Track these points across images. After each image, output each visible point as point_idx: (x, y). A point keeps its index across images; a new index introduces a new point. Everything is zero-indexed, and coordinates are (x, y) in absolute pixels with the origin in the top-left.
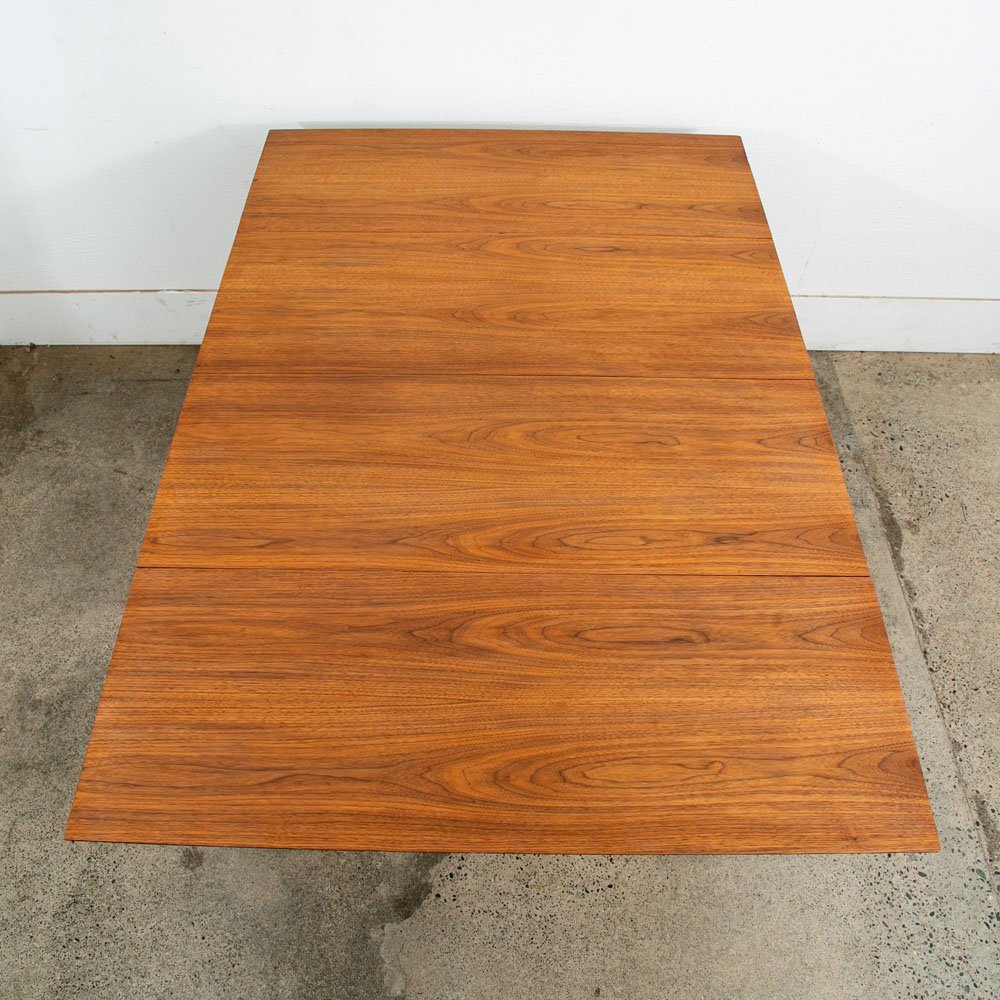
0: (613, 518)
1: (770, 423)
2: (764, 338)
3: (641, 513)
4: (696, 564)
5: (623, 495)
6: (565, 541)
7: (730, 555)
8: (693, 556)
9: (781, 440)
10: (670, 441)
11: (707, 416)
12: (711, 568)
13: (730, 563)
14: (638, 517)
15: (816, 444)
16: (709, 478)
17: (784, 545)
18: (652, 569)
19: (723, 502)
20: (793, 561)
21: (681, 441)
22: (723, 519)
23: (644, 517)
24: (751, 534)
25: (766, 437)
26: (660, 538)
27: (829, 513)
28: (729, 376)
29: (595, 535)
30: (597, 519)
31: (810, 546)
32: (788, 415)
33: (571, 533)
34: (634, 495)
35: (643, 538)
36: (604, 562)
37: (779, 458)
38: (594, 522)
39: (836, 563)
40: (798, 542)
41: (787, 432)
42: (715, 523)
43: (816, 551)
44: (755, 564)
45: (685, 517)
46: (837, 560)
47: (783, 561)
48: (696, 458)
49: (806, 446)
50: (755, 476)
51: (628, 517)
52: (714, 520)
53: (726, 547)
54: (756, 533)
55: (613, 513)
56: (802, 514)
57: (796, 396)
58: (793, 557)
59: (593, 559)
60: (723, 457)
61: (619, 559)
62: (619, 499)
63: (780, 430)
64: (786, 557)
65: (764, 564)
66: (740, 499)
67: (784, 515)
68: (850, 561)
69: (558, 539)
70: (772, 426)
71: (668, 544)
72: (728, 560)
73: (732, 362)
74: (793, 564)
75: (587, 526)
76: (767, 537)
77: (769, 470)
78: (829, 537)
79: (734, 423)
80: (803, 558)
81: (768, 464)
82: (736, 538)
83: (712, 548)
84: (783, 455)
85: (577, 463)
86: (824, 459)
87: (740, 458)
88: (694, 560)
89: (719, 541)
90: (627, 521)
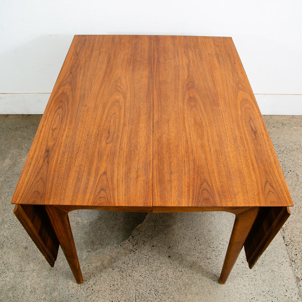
0: (68, 121)
1: (118, 180)
2: (189, 187)
3: (69, 129)
4: (38, 143)
5: (79, 125)
6: (61, 109)
7: (39, 154)
8: (42, 142)
9: (105, 182)
10: (108, 141)
11: (125, 155)
12: (34, 147)
13: (35, 153)
14: (67, 128)
15: (100, 197)
16: (84, 152)
17: (38, 173)
18: (40, 130)
19: (68, 155)
20: (29, 174)
21: (108, 145)
22: (59, 154)
23: (67, 130)
24: (48, 162)
25: (108, 176)
26: (54, 133)
27: (53, 194)
28: (155, 167)
29: (61, 116)
30: (69, 117)
31: (35, 182)
32: (124, 188)
33: (64, 110)
34: (79, 127)
35: (56, 129)
36: (47, 117)
37: (92, 179)
38: (67, 116)
39: (22, 191)
40: (38, 178)
41: (110, 186)
42: (57, 151)
43: (31, 184)
44: (32, 161)
45: (63, 141)
46: (24, 191)
47: (30, 171)
48: (97, 149)
49: (99, 192)
50: (82, 168)
51: (67, 125)
52: (59, 151)
53: (43, 153)
54: (48, 164)
55: (71, 121)
56: (55, 183)
57: (138, 194)
58: (31, 175)
59: (50, 115)
60: (96, 158)
61: (48, 122)
62: (78, 123)
63: (112, 183)
64: (32, 172)
65: (31, 164)
66: (69, 160)
67: (56, 176)
68: (22, 197)
69: (62, 107)
70: (115, 180)
71: (50, 135)
72: (37, 153)
73: (166, 169)
74: (27, 174)
75: (66, 114)
76: (44, 167)
77: (85, 174)
78: (38, 191)
79: (119, 164)
80: (29, 179)
81: (89, 174)
82: (47, 156)
83: (44, 148)
84: (95, 181)
85: (99, 112)
86: (89, 199)
87: (95, 164)
88: (40, 142)
89: (47, 151)
90: (66, 125)
